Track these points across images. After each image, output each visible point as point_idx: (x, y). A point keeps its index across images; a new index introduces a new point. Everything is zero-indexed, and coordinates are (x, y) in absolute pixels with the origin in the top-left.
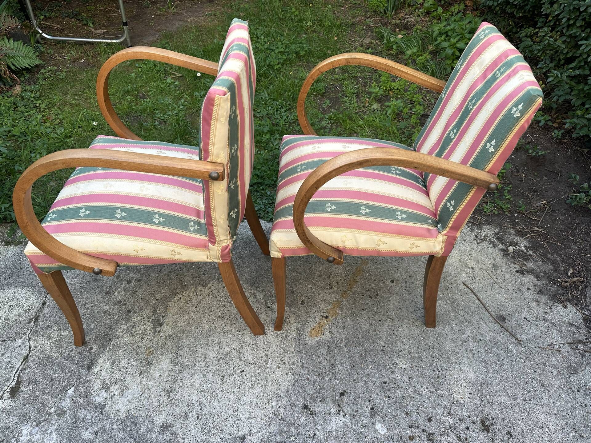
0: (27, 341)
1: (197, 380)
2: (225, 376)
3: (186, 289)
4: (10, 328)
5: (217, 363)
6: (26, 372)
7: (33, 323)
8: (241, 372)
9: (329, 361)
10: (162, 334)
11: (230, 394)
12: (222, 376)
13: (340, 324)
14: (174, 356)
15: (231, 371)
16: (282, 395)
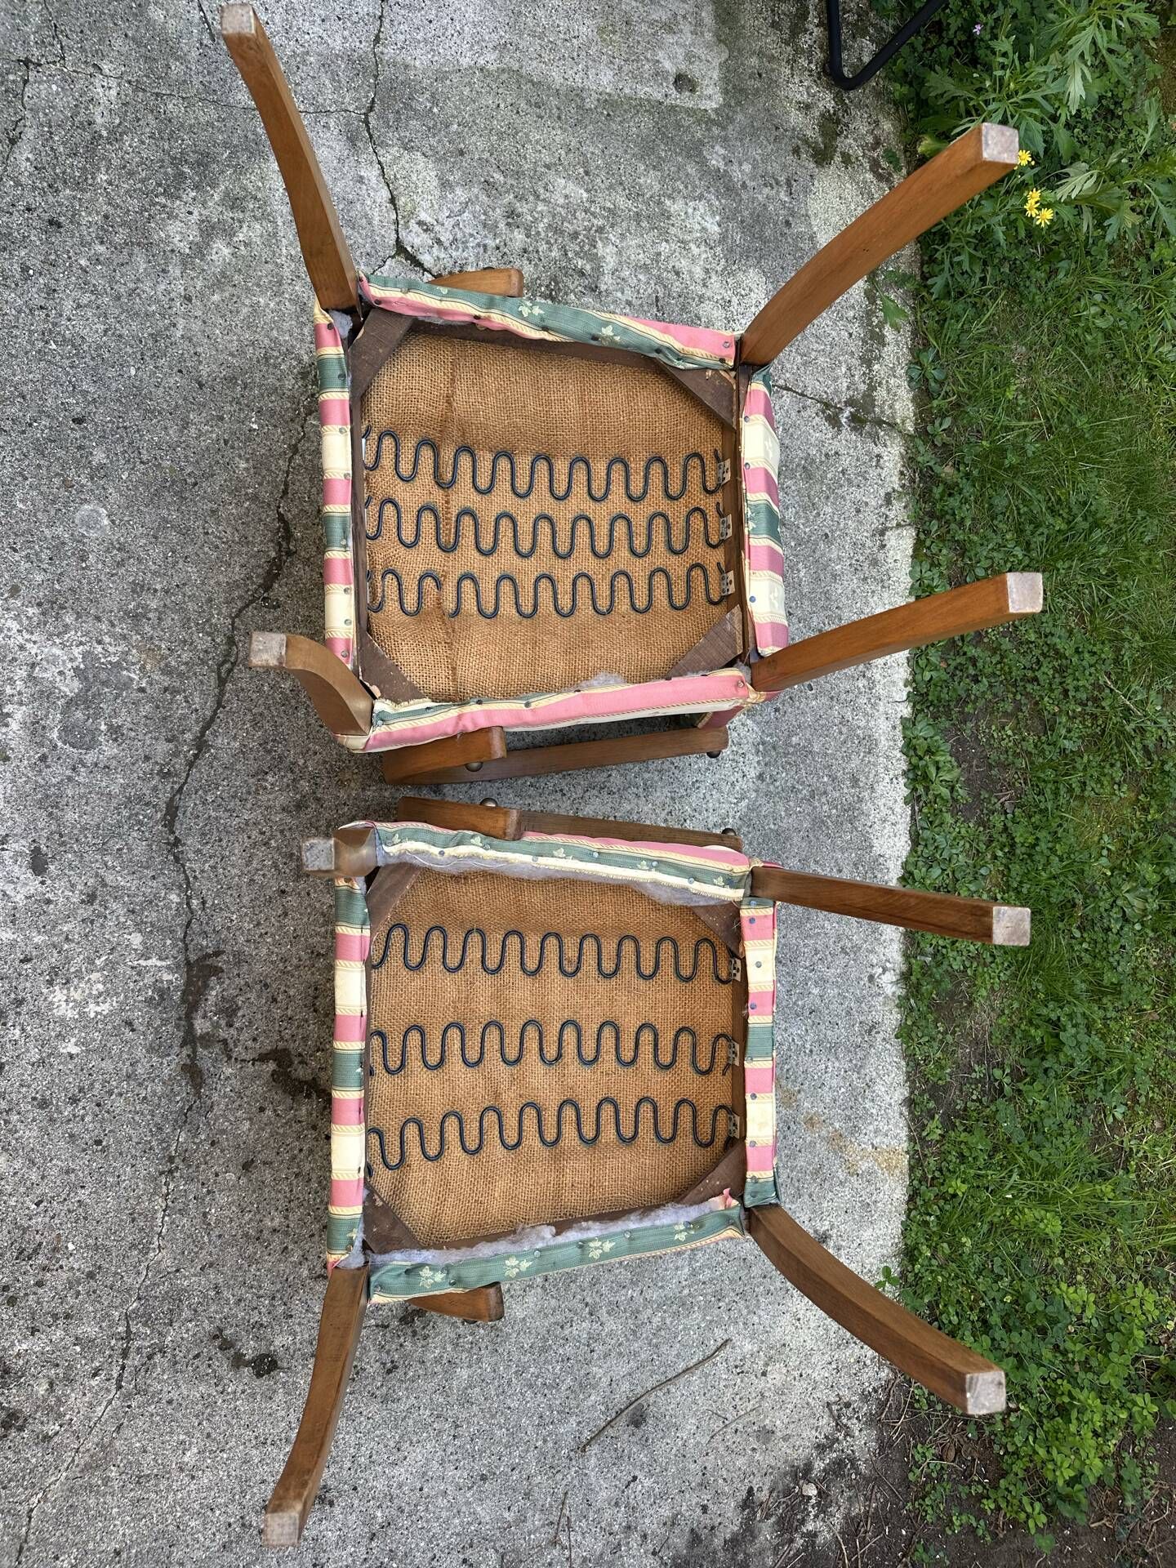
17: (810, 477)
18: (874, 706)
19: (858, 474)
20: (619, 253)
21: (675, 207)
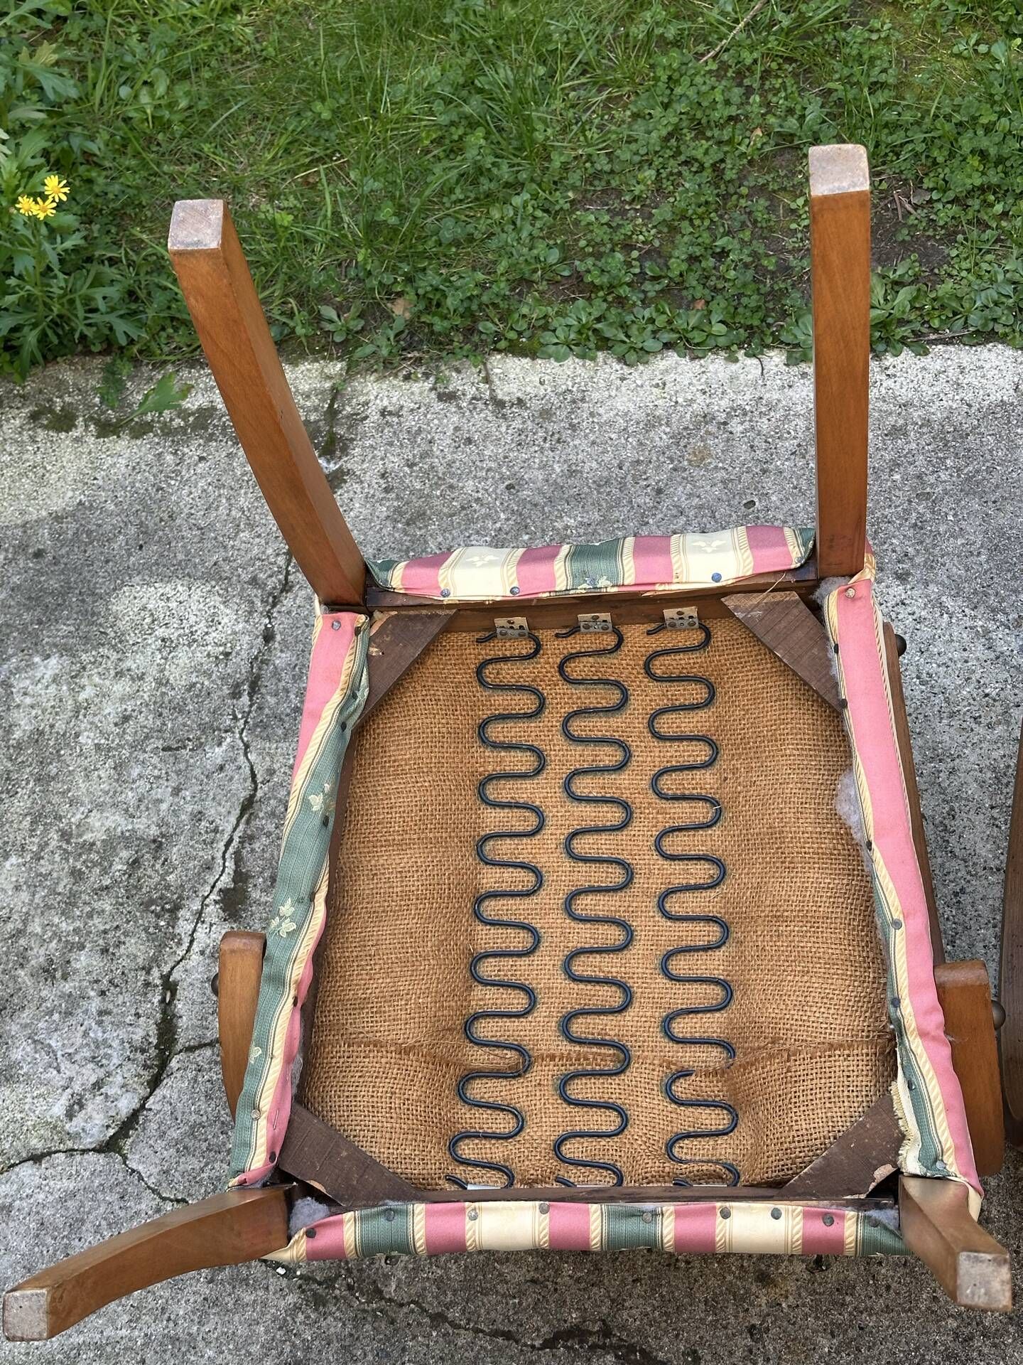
0: (242, 752)
4: (180, 709)
6: (257, 845)
7: (245, 699)
17: (421, 515)
18: (771, 407)
19: (413, 442)
20: (100, 807)
21: (23, 724)
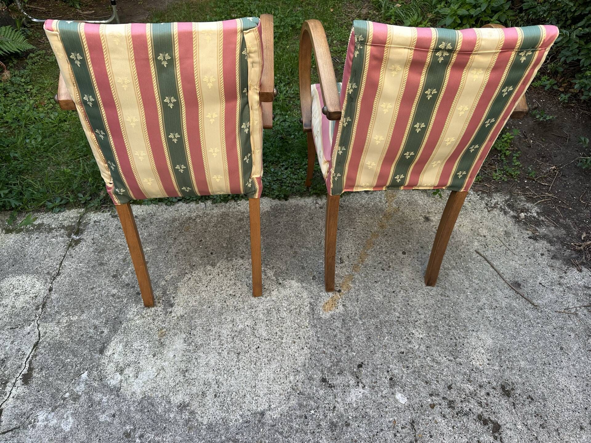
0: (37, 327)
1: (213, 358)
2: (240, 353)
3: (195, 269)
4: (18, 315)
5: (231, 341)
6: (37, 358)
7: (40, 310)
8: (257, 349)
9: (345, 334)
10: (173, 314)
11: (247, 371)
12: (238, 353)
13: (354, 297)
14: (187, 336)
15: (246, 347)
16: (299, 369)
17: (103, 250)
18: (208, 215)
19: (103, 230)
